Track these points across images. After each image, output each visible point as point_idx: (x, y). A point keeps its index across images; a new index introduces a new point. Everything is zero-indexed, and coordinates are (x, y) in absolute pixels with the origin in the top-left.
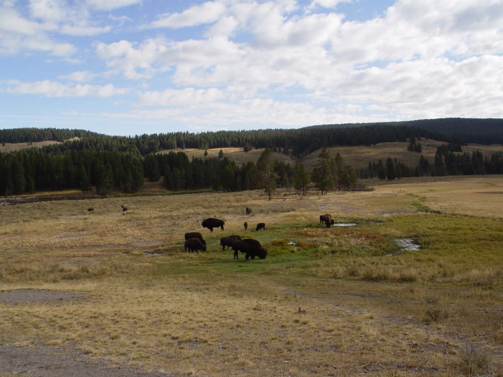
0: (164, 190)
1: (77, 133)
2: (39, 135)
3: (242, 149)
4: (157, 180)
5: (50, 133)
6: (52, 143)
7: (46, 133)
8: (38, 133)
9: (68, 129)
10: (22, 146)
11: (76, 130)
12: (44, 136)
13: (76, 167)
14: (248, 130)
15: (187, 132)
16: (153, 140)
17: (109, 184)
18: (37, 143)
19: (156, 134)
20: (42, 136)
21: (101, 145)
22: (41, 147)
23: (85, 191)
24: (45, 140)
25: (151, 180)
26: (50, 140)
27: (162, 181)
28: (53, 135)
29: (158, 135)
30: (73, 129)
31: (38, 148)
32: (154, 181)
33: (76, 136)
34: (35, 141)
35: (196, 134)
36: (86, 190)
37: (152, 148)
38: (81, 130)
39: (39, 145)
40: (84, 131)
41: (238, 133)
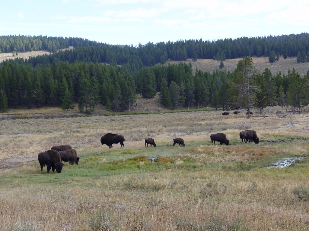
0: (160, 108)
1: (72, 41)
2: (26, 44)
3: (267, 59)
4: (152, 97)
5: (40, 41)
6: (41, 53)
7: (34, 42)
8: (25, 41)
9: (62, 38)
10: (6, 57)
11: (71, 38)
12: (32, 45)
13: (56, 81)
14: (276, 36)
15: (201, 40)
16: (159, 49)
17: (94, 101)
18: (24, 53)
19: (164, 42)
20: (30, 45)
21: (97, 55)
22: (28, 58)
23: (67, 110)
24: (34, 50)
25: (145, 97)
26: (40, 50)
27: (158, 98)
28: (44, 44)
29: (165, 43)
30: (68, 37)
31: (25, 60)
32: (148, 98)
33: (71, 46)
34: (21, 51)
35: (211, 42)
36: (67, 108)
37: (158, 59)
38: (77, 39)
39: (25, 56)
40: (80, 40)
41: (264, 39)
